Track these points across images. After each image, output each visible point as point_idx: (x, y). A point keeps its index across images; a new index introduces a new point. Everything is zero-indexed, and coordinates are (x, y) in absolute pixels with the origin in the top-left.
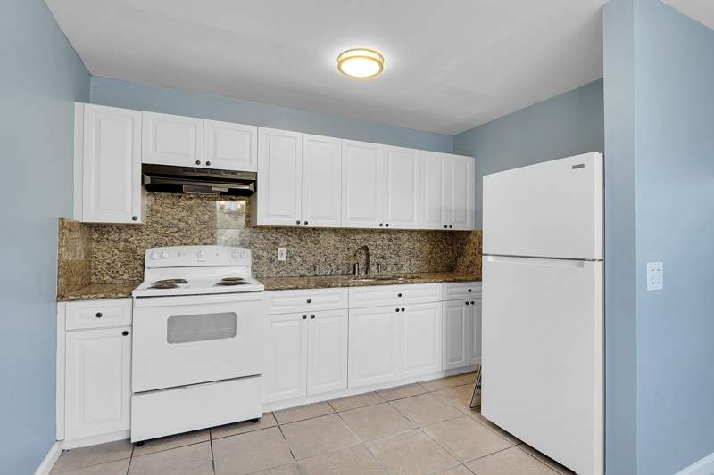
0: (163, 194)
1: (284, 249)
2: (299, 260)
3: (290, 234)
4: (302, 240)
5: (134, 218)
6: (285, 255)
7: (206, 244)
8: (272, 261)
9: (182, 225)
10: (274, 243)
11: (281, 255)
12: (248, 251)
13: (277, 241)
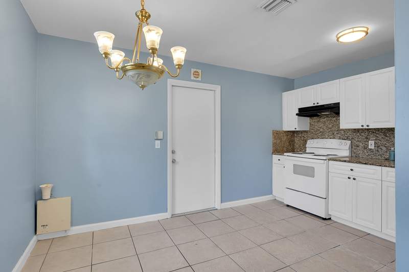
0: (315, 118)
1: (373, 142)
2: (384, 149)
3: (377, 132)
4: (387, 136)
5: (295, 129)
6: (373, 145)
7: (331, 138)
8: (365, 148)
9: (321, 130)
10: (367, 138)
11: (371, 145)
12: (349, 142)
13: (369, 137)
